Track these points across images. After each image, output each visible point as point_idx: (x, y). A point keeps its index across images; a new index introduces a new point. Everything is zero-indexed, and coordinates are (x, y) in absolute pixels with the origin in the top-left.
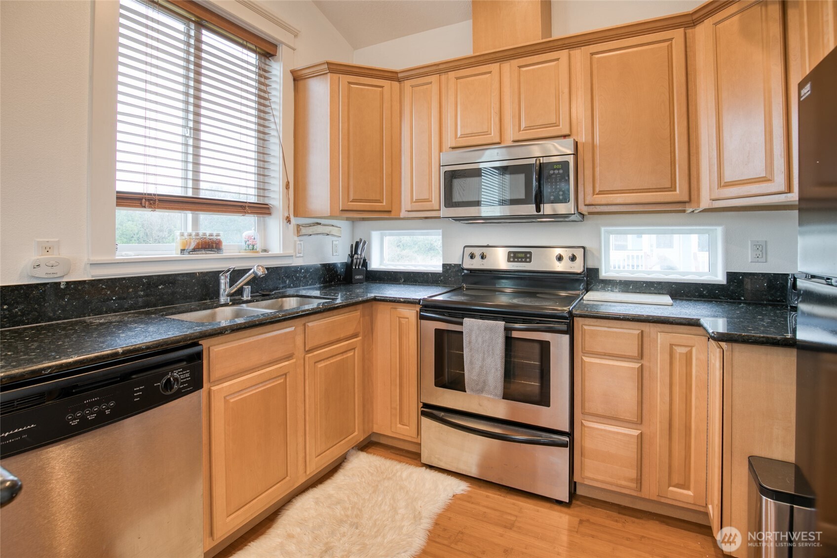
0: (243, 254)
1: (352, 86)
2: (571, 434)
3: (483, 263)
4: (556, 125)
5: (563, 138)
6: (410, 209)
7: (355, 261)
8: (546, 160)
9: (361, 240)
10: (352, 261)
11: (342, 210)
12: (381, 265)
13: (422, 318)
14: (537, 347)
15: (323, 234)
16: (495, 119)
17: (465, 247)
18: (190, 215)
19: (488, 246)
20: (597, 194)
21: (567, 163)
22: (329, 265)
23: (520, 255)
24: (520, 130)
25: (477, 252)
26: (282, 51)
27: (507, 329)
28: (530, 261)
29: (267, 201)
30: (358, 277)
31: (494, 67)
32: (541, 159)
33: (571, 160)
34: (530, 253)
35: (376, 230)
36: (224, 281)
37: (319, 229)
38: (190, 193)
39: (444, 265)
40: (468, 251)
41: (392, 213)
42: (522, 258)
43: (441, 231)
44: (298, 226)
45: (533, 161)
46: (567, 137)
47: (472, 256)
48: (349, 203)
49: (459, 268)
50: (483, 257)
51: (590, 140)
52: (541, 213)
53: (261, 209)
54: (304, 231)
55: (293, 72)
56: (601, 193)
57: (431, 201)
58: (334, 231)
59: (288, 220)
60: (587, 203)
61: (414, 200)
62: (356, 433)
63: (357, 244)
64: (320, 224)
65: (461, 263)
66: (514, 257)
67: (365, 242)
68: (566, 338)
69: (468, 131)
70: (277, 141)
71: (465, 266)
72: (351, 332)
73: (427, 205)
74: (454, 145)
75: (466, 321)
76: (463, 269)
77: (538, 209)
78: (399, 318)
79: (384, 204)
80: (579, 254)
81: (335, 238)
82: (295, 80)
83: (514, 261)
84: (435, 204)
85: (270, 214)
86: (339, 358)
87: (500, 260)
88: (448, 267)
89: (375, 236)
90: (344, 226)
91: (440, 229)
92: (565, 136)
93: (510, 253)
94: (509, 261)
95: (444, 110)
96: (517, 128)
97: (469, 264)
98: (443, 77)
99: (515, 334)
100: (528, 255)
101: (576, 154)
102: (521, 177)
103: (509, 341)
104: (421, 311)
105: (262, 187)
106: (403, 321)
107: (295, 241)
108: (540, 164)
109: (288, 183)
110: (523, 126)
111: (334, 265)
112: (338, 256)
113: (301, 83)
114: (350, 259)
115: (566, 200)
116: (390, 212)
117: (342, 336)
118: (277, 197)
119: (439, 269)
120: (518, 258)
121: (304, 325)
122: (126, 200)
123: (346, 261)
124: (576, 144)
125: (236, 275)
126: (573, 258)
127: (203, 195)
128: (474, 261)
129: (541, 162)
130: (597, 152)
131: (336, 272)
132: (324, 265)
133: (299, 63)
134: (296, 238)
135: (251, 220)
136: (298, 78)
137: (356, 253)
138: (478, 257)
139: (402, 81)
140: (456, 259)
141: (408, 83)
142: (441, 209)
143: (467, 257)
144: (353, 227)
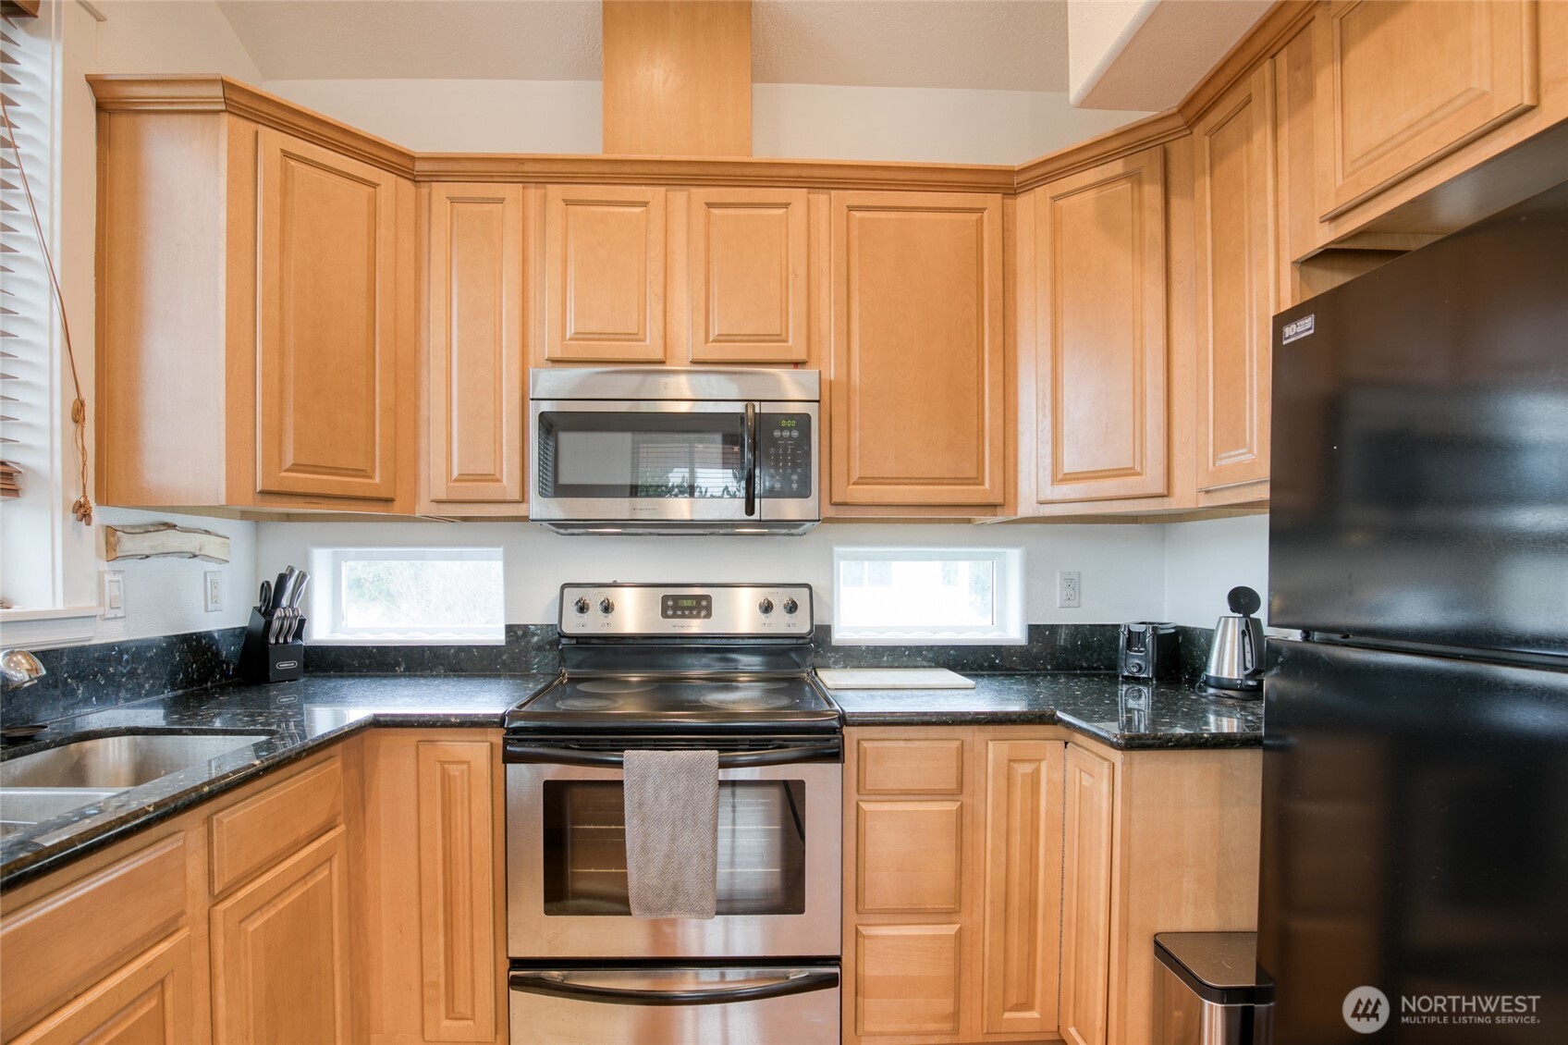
3: (606, 621)
4: (780, 339)
5: (792, 366)
6: (444, 497)
7: (276, 625)
8: (767, 408)
9: (292, 571)
10: (268, 624)
11: (262, 492)
12: (333, 632)
13: (509, 758)
15: (180, 554)
16: (654, 309)
17: (565, 586)
19: (615, 585)
20: (855, 484)
21: (807, 417)
22: (199, 637)
23: (686, 603)
24: (707, 341)
25: (594, 597)
28: (709, 615)
30: (284, 665)
31: (655, 194)
32: (757, 404)
33: (812, 411)
34: (708, 598)
35: (327, 545)
37: (172, 540)
39: (509, 629)
40: (572, 596)
41: (396, 504)
42: (691, 609)
43: (501, 550)
44: (110, 531)
45: (738, 408)
46: (799, 366)
47: (582, 608)
48: (283, 474)
49: (549, 632)
50: (607, 608)
51: (844, 378)
52: (756, 516)
54: (128, 544)
55: (90, 81)
56: (862, 481)
57: (499, 481)
58: (212, 546)
59: (80, 512)
60: (836, 499)
61: (455, 474)
63: (282, 580)
64: (174, 527)
65: (556, 622)
66: (674, 607)
67: (302, 577)
69: (593, 328)
71: (564, 629)
72: (318, 821)
73: (488, 490)
74: (558, 355)
75: (630, 756)
76: (562, 635)
77: (750, 509)
78: (442, 763)
79: (377, 480)
80: (803, 598)
81: (212, 566)
83: (675, 616)
84: (510, 486)
85: (13, 492)
88: (520, 633)
89: (323, 559)
90: (236, 530)
91: (499, 546)
92: (796, 364)
93: (665, 598)
94: (665, 615)
96: (702, 335)
97: (575, 625)
98: (532, 189)
100: (704, 603)
101: (820, 401)
102: (716, 439)
104: (506, 742)
106: (454, 770)
107: (101, 575)
108: (755, 414)
109: (80, 405)
110: (715, 333)
111: (208, 635)
112: (222, 614)
114: (262, 621)
116: (390, 501)
117: (303, 831)
118: (46, 446)
119: (497, 637)
120: (683, 609)
121: (208, 820)
123: (247, 625)
126: (792, 607)
128: (587, 617)
129: (757, 411)
130: (856, 401)
131: (217, 654)
132: (186, 639)
134: (104, 566)
137: (277, 604)
138: (595, 609)
139: (424, 190)
140: (538, 613)
141: (441, 191)
142: (523, 499)
143: (570, 609)
144: (257, 538)
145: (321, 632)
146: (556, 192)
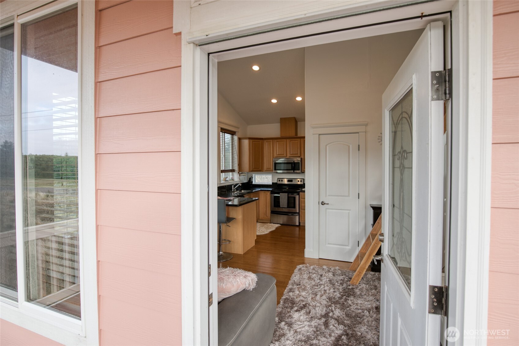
2: (299, 213)
4: (298, 154)
6: (266, 170)
7: (250, 182)
8: (295, 162)
11: (251, 171)
13: (271, 194)
14: (293, 198)
16: (285, 152)
17: (278, 179)
18: (224, 173)
19: (283, 178)
21: (299, 163)
22: (244, 183)
25: (281, 180)
26: (237, 133)
27: (288, 195)
28: (292, 182)
29: (234, 169)
31: (285, 140)
33: (300, 162)
34: (292, 180)
35: (254, 174)
39: (272, 183)
45: (293, 162)
47: (279, 181)
48: (253, 169)
49: (276, 183)
50: (282, 181)
53: (233, 171)
54: (241, 175)
55: (239, 138)
57: (271, 169)
58: (246, 175)
59: (239, 173)
61: (267, 168)
63: (251, 178)
64: (243, 173)
66: (289, 181)
68: (298, 196)
69: (279, 154)
70: (236, 155)
71: (278, 183)
74: (276, 156)
75: (280, 194)
77: (294, 172)
79: (260, 169)
80: (302, 180)
85: (235, 172)
87: (285, 182)
89: (254, 175)
91: (271, 174)
92: (299, 157)
95: (274, 148)
97: (279, 182)
98: (274, 140)
99: (289, 196)
101: (301, 161)
102: (290, 165)
103: (288, 197)
104: (271, 192)
105: (233, 166)
106: (267, 194)
109: (238, 164)
110: (291, 154)
112: (245, 181)
115: (299, 170)
118: (236, 168)
123: (248, 182)
124: (301, 158)
126: (301, 181)
128: (280, 182)
131: (246, 184)
134: (239, 177)
135: (231, 174)
136: (240, 139)
138: (281, 181)
139: (264, 140)
140: (275, 181)
141: (265, 141)
142: (273, 170)
143: (278, 181)
145: (254, 183)
146: (276, 140)
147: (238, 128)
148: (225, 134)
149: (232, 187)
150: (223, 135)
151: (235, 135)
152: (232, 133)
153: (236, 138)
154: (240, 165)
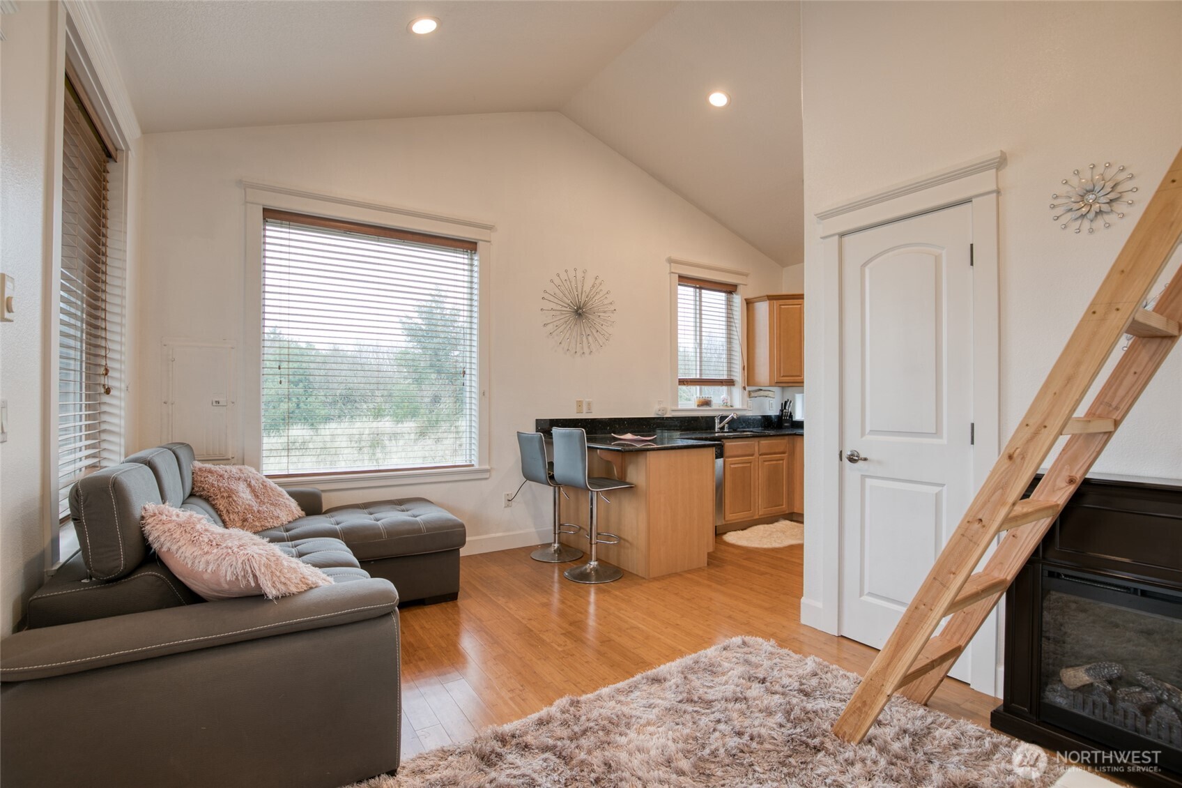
0: (722, 408)
1: (783, 307)
7: (784, 414)
9: (788, 400)
11: (776, 382)
12: (801, 417)
15: (763, 396)
18: (698, 387)
22: (768, 416)
26: (740, 289)
29: (732, 378)
30: (786, 424)
36: (717, 421)
37: (762, 393)
38: (698, 377)
44: (749, 392)
48: (781, 377)
53: (730, 383)
54: (753, 394)
55: (746, 300)
58: (770, 394)
59: (744, 388)
62: (784, 506)
63: (786, 403)
64: (761, 390)
67: (791, 402)
70: (738, 342)
72: (781, 450)
81: (771, 399)
82: (747, 304)
85: (734, 385)
86: (775, 462)
89: (798, 397)
90: (777, 390)
105: (730, 370)
107: (748, 401)
109: (744, 366)
111: (770, 416)
112: (774, 411)
113: (751, 305)
114: (781, 413)
117: (777, 451)
118: (738, 376)
121: (759, 441)
122: (683, 382)
123: (778, 414)
125: (722, 418)
127: (704, 377)
131: (772, 420)
132: (764, 417)
133: (750, 296)
134: (749, 399)
135: (724, 389)
136: (749, 303)
137: (785, 408)
144: (783, 392)
145: (797, 417)
147: (746, 275)
148: (703, 291)
149: (714, 423)
150: (698, 294)
151: (737, 294)
152: (730, 289)
153: (738, 300)
154: (749, 367)
